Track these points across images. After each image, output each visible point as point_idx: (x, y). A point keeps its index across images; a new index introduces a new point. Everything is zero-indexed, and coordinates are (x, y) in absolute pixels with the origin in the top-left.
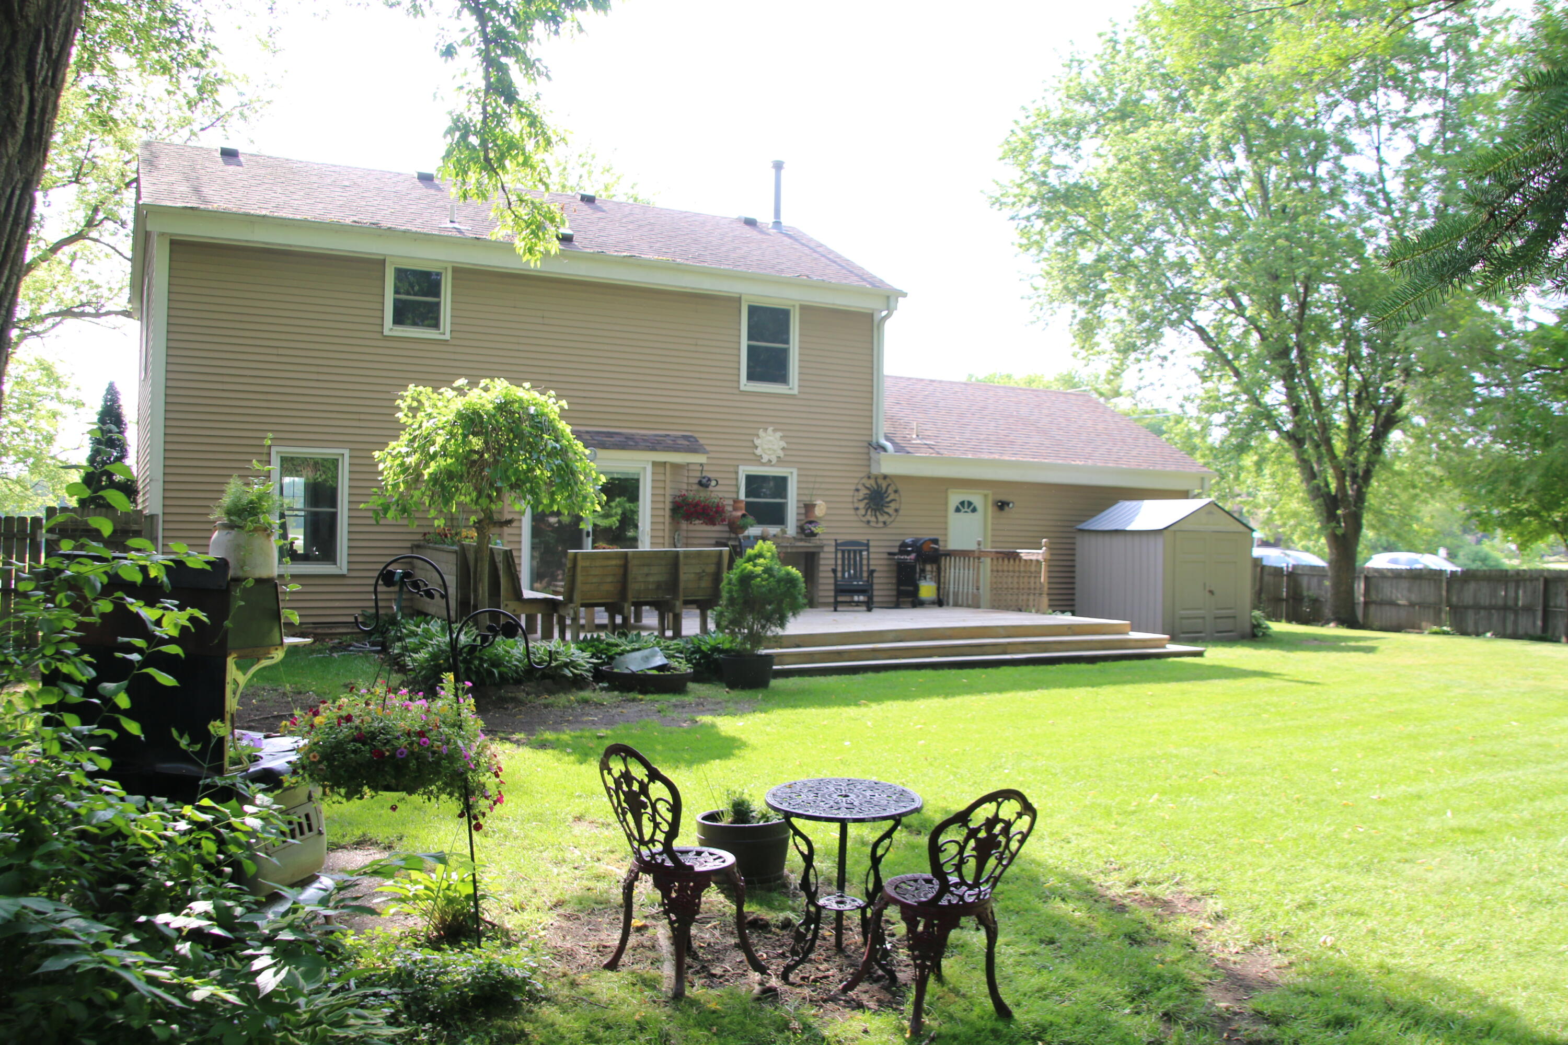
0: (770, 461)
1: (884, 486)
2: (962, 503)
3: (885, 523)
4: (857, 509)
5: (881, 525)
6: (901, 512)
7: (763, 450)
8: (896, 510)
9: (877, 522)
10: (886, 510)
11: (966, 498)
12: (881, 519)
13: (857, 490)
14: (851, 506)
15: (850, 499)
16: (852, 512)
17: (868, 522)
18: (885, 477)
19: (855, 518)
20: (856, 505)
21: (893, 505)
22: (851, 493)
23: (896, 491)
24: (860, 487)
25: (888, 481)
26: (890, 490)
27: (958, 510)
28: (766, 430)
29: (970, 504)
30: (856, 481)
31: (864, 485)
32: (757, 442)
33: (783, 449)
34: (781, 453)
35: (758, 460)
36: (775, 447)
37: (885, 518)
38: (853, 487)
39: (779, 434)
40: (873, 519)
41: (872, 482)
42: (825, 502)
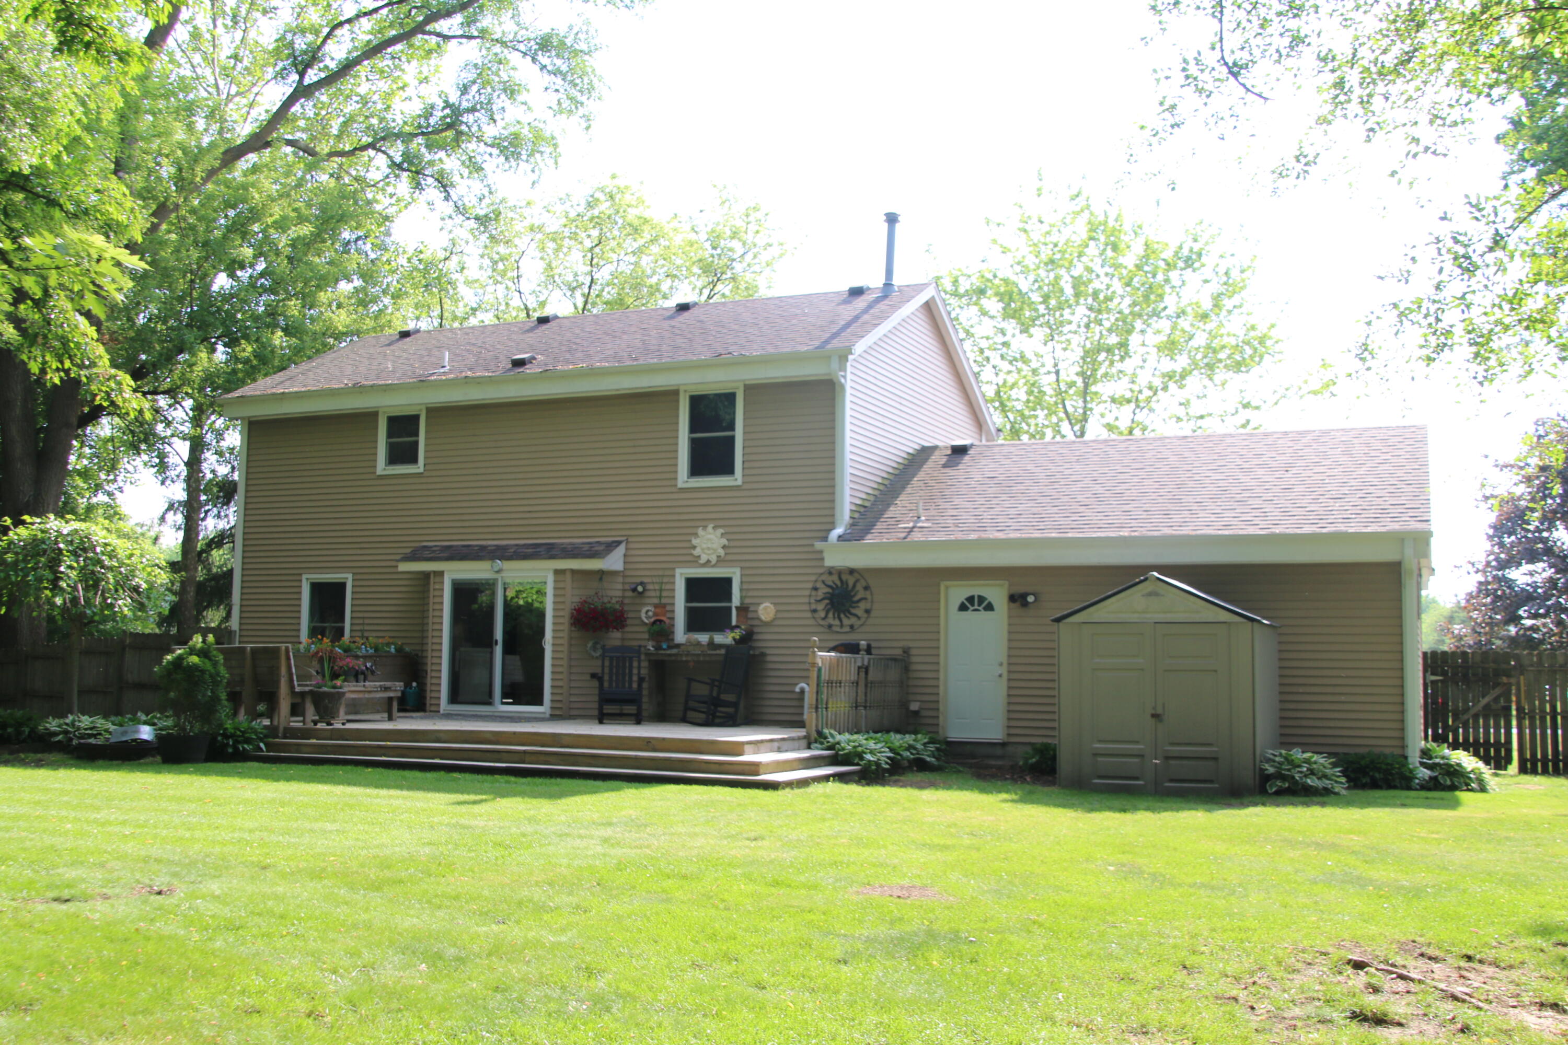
0: (708, 561)
1: (851, 583)
2: (971, 599)
3: (852, 627)
4: (815, 611)
5: (847, 629)
6: (873, 614)
7: (703, 549)
8: (868, 611)
9: (842, 626)
10: (853, 611)
11: (976, 592)
12: (846, 622)
13: (816, 589)
14: (807, 607)
15: (806, 600)
16: (809, 615)
17: (830, 626)
18: (852, 571)
19: (812, 622)
20: (813, 607)
21: (863, 605)
22: (807, 593)
23: (866, 588)
24: (819, 585)
25: (856, 575)
26: (859, 587)
27: (963, 608)
28: (705, 527)
29: (981, 599)
30: (814, 578)
31: (823, 582)
32: (695, 542)
33: (724, 547)
34: (722, 552)
35: (695, 561)
36: (714, 546)
37: (853, 620)
38: (810, 585)
39: (721, 531)
40: (837, 622)
41: (835, 578)
42: (775, 604)
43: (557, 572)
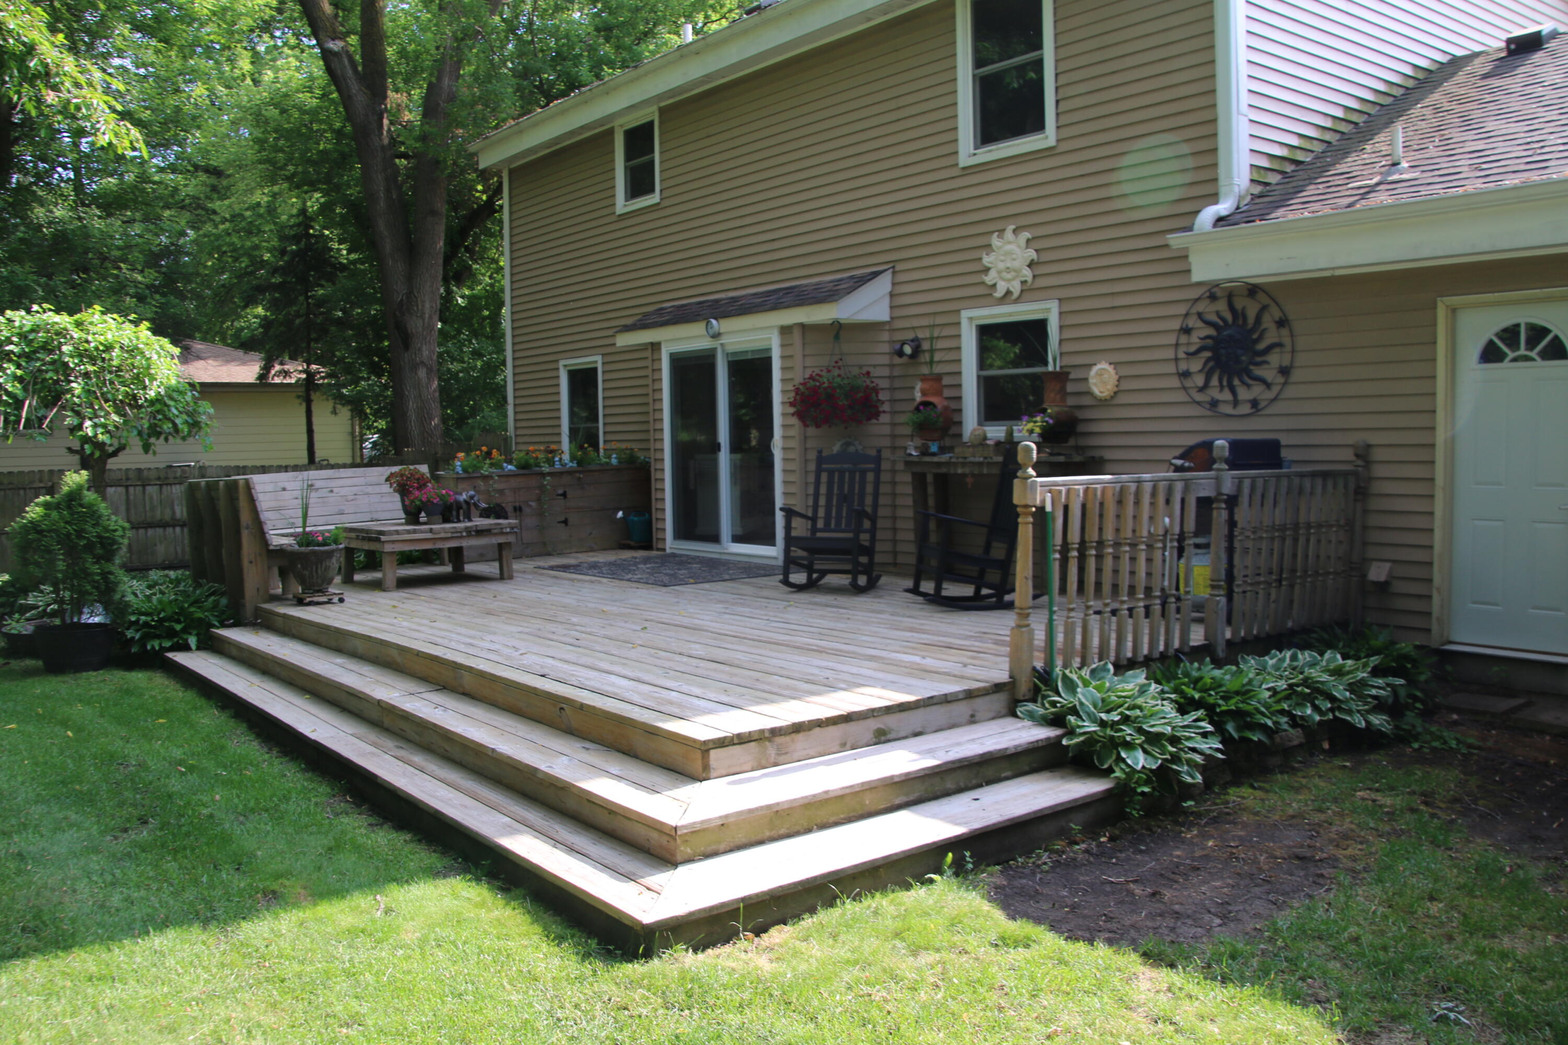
0: (1008, 293)
1: (1251, 314)
2: (1510, 335)
3: (1254, 403)
4: (1186, 375)
5: (1245, 409)
6: (1296, 375)
7: (999, 272)
8: (1285, 371)
9: (1236, 403)
10: (1258, 372)
11: (1524, 316)
12: (1244, 394)
13: (1187, 331)
14: (1171, 368)
15: (1170, 354)
16: (1175, 382)
17: (1214, 404)
18: (1253, 290)
19: (1181, 397)
20: (1183, 366)
21: (1274, 359)
22: (1172, 339)
23: (1282, 323)
24: (1192, 322)
25: (1262, 298)
26: (1268, 322)
27: (1490, 354)
28: (1002, 231)
29: (1537, 333)
30: (1182, 309)
31: (1200, 315)
32: (987, 260)
33: (1031, 265)
34: (1027, 274)
35: (987, 295)
36: (1016, 264)
37: (1257, 391)
38: (1176, 325)
39: (1026, 235)
40: (1227, 395)
41: (1222, 306)
42: (1115, 364)
43: (785, 331)
